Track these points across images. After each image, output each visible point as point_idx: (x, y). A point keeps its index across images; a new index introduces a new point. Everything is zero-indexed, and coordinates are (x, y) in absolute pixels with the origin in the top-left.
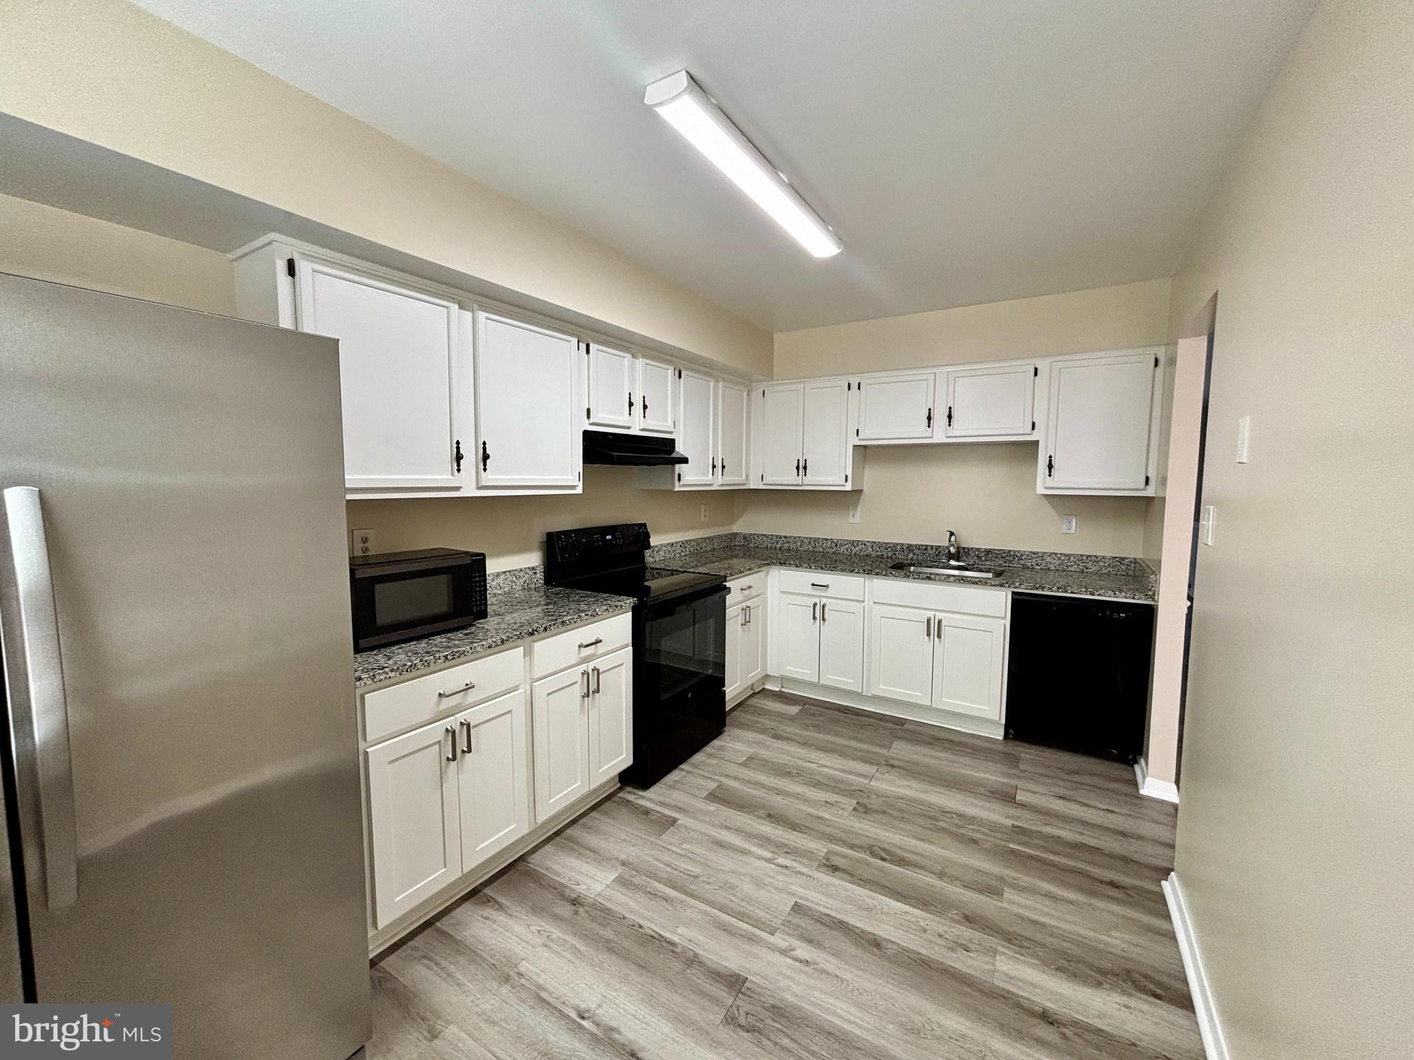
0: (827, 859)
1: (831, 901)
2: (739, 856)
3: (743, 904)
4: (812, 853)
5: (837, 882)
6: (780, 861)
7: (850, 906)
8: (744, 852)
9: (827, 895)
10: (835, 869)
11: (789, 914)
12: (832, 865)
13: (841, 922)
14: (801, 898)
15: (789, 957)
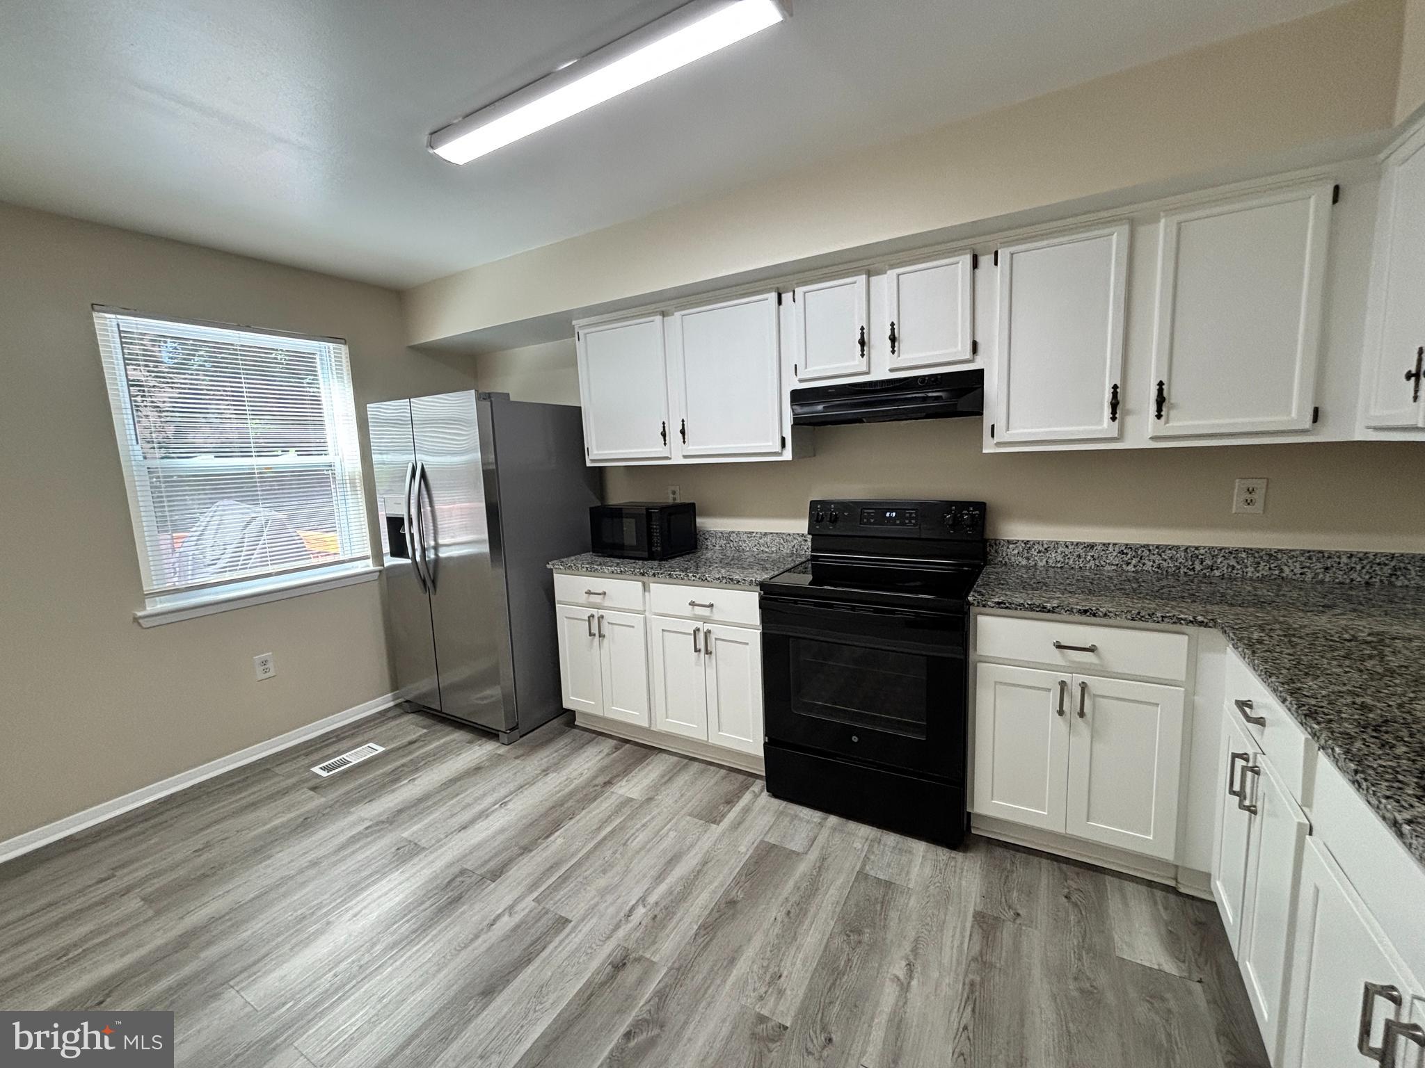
0: (638, 960)
1: (564, 954)
2: (653, 873)
3: (580, 879)
4: (654, 943)
5: (594, 965)
6: (641, 911)
7: (550, 974)
8: (660, 878)
9: (573, 953)
10: (619, 965)
11: (556, 914)
12: (625, 964)
13: (529, 961)
14: (575, 927)
15: (504, 910)
